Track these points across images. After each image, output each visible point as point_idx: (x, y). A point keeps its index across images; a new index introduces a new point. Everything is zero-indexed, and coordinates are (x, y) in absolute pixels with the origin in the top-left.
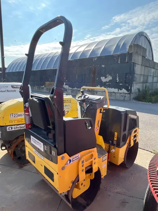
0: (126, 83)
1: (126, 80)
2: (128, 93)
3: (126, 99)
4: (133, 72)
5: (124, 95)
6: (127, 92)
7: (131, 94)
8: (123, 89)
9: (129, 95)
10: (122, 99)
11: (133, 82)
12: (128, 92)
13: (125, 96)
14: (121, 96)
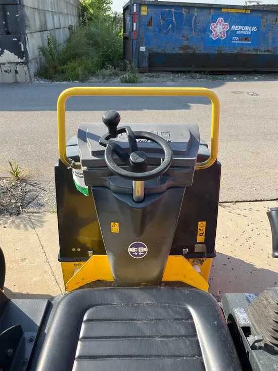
0: (8, 33)
1: (6, 26)
2: (22, 61)
3: (20, 78)
4: (20, 3)
5: (13, 68)
6: (19, 60)
7: (29, 64)
8: (5, 51)
9: (26, 68)
10: (12, 81)
11: (26, 29)
12: (22, 58)
13: (16, 72)
14: (5, 71)
